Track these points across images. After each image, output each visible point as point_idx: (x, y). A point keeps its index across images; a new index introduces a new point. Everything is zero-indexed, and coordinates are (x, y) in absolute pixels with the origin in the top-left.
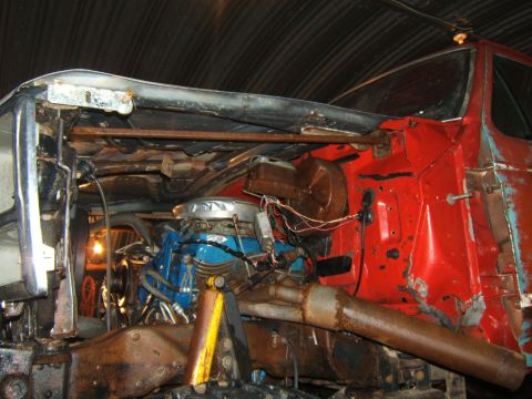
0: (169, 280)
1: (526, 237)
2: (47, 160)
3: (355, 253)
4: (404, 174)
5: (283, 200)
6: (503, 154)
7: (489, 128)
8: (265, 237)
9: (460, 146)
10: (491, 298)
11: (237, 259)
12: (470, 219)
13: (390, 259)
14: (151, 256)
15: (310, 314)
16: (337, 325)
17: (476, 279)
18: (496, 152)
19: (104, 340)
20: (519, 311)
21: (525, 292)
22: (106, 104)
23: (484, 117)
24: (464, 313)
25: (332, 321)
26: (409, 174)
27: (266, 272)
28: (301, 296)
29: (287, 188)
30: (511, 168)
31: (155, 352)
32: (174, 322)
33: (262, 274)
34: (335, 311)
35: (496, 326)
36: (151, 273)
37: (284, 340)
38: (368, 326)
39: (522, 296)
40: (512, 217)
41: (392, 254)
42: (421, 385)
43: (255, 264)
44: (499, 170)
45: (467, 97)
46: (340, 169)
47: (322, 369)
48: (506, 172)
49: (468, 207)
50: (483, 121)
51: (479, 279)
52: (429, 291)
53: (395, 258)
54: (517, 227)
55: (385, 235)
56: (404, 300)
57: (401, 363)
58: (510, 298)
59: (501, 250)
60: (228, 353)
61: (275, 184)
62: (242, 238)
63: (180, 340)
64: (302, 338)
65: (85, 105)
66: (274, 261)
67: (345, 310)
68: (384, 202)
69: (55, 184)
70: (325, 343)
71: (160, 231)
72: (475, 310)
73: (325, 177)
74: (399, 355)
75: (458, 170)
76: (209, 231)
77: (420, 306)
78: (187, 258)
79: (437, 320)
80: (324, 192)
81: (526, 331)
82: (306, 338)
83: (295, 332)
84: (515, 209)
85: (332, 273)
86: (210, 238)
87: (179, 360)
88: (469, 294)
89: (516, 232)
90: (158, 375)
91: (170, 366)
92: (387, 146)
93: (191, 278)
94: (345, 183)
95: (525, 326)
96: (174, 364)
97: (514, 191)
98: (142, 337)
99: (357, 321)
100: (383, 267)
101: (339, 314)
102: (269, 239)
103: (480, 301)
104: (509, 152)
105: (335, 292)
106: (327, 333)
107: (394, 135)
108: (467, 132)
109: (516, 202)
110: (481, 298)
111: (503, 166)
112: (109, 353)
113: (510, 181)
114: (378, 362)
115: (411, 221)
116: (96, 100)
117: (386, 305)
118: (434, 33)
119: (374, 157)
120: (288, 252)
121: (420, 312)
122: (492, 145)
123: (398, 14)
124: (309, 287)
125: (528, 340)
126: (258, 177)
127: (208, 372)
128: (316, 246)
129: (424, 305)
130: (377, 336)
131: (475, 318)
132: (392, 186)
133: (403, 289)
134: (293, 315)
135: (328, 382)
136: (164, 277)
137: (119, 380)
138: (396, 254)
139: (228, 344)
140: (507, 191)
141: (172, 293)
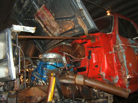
0: (40, 74)
1: (128, 61)
2: (14, 45)
3: (87, 66)
4: (99, 47)
5: (69, 53)
6: (122, 42)
7: (118, 35)
8: (65, 63)
9: (112, 40)
10: (120, 76)
11: (57, 68)
12: (115, 57)
13: (96, 68)
14: (34, 68)
15: (77, 82)
16: (84, 84)
17: (116, 72)
18: (120, 41)
19: (25, 90)
20: (127, 79)
21: (128, 75)
22: (28, 31)
23: (117, 33)
24: (113, 80)
25: (82, 83)
26: (100, 47)
27: (65, 71)
28: (74, 77)
29: (70, 50)
30: (124, 45)
31: (38, 93)
32: (42, 85)
33: (64, 72)
34: (83, 81)
35: (121, 83)
36: (36, 73)
37: (70, 89)
38: (91, 84)
39: (127, 76)
40: (124, 57)
41: (96, 66)
42: (103, 98)
43: (62, 70)
44: (121, 45)
45: (113, 28)
46: (83, 45)
47: (79, 95)
48: (122, 46)
49: (114, 55)
50: (117, 34)
51: (117, 72)
52: (106, 75)
53: (97, 67)
54: (126, 59)
55: (94, 62)
56: (99, 78)
57: (98, 93)
58: (124, 76)
59: (122, 65)
60: (56, 92)
61: (67, 49)
62: (58, 63)
63: (44, 89)
64: (74, 88)
65: (23, 31)
66: (67, 69)
67: (86, 81)
68: (94, 53)
69: (15, 51)
70: (79, 89)
71: (36, 62)
72: (116, 79)
73: (80, 48)
74: (98, 91)
75: (111, 46)
76: (49, 61)
77: (103, 79)
78: (45, 69)
79: (107, 82)
80: (79, 51)
81: (128, 84)
82: (75, 88)
83: (72, 86)
84: (125, 55)
85: (81, 71)
86: (50, 63)
87: (44, 95)
88: (115, 75)
89: (125, 60)
90: (39, 99)
91: (42, 96)
92: (94, 40)
93: (46, 74)
94: (84, 49)
95: (128, 83)
96: (43, 96)
97: (125, 50)
98: (35, 89)
99: (88, 83)
100: (94, 70)
101: (84, 81)
102: (66, 63)
103: (117, 77)
104: (123, 41)
105: (83, 76)
106: (80, 86)
107: (96, 37)
108: (113, 36)
109: (125, 53)
110: (118, 77)
111: (122, 44)
112: (27, 94)
113: (124, 48)
114: (92, 93)
115: (101, 58)
116: (26, 30)
117: (95, 79)
118: (102, 10)
119: (91, 43)
120: (70, 66)
121: (103, 80)
122: (119, 39)
123: (93, 6)
124: (76, 75)
125: (129, 86)
126: (63, 48)
127: (52, 97)
128: (77, 65)
129: (104, 78)
130: (93, 87)
131: (116, 81)
132: (96, 50)
133: (99, 75)
134: (72, 82)
135: (79, 98)
136: (39, 74)
137: (29, 101)
138: (97, 66)
139: (56, 90)
140: (123, 50)
141: (41, 77)
